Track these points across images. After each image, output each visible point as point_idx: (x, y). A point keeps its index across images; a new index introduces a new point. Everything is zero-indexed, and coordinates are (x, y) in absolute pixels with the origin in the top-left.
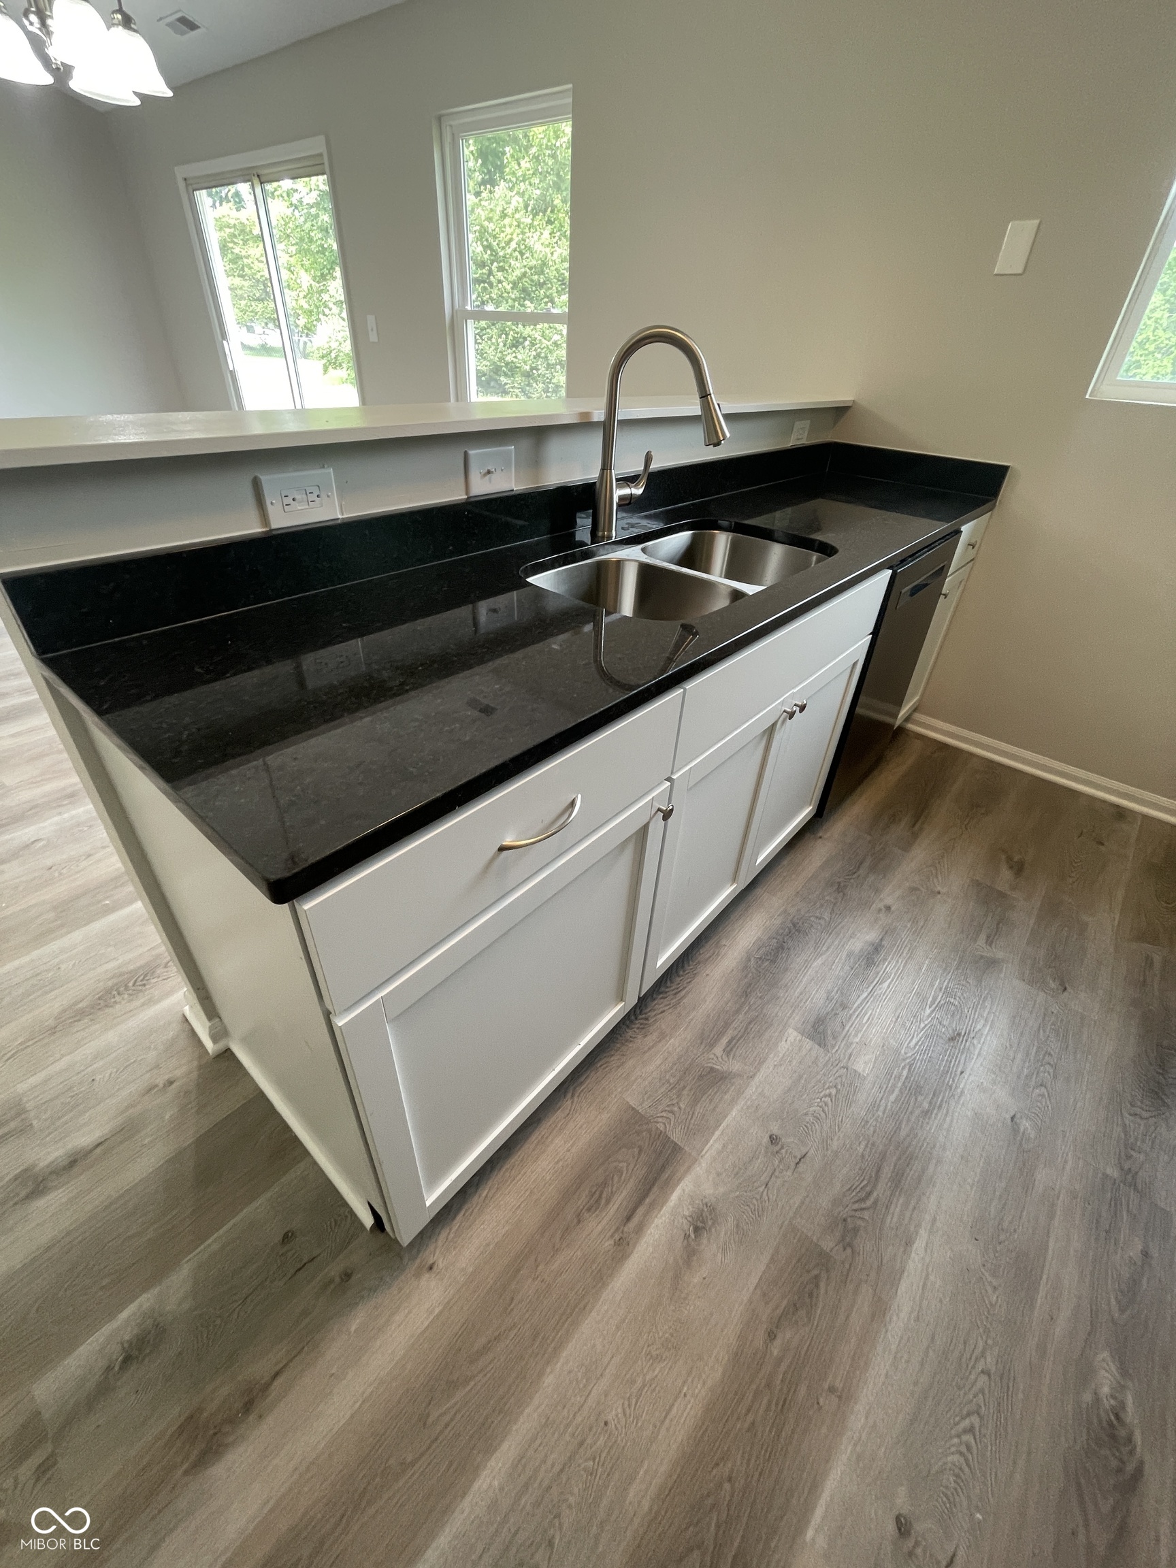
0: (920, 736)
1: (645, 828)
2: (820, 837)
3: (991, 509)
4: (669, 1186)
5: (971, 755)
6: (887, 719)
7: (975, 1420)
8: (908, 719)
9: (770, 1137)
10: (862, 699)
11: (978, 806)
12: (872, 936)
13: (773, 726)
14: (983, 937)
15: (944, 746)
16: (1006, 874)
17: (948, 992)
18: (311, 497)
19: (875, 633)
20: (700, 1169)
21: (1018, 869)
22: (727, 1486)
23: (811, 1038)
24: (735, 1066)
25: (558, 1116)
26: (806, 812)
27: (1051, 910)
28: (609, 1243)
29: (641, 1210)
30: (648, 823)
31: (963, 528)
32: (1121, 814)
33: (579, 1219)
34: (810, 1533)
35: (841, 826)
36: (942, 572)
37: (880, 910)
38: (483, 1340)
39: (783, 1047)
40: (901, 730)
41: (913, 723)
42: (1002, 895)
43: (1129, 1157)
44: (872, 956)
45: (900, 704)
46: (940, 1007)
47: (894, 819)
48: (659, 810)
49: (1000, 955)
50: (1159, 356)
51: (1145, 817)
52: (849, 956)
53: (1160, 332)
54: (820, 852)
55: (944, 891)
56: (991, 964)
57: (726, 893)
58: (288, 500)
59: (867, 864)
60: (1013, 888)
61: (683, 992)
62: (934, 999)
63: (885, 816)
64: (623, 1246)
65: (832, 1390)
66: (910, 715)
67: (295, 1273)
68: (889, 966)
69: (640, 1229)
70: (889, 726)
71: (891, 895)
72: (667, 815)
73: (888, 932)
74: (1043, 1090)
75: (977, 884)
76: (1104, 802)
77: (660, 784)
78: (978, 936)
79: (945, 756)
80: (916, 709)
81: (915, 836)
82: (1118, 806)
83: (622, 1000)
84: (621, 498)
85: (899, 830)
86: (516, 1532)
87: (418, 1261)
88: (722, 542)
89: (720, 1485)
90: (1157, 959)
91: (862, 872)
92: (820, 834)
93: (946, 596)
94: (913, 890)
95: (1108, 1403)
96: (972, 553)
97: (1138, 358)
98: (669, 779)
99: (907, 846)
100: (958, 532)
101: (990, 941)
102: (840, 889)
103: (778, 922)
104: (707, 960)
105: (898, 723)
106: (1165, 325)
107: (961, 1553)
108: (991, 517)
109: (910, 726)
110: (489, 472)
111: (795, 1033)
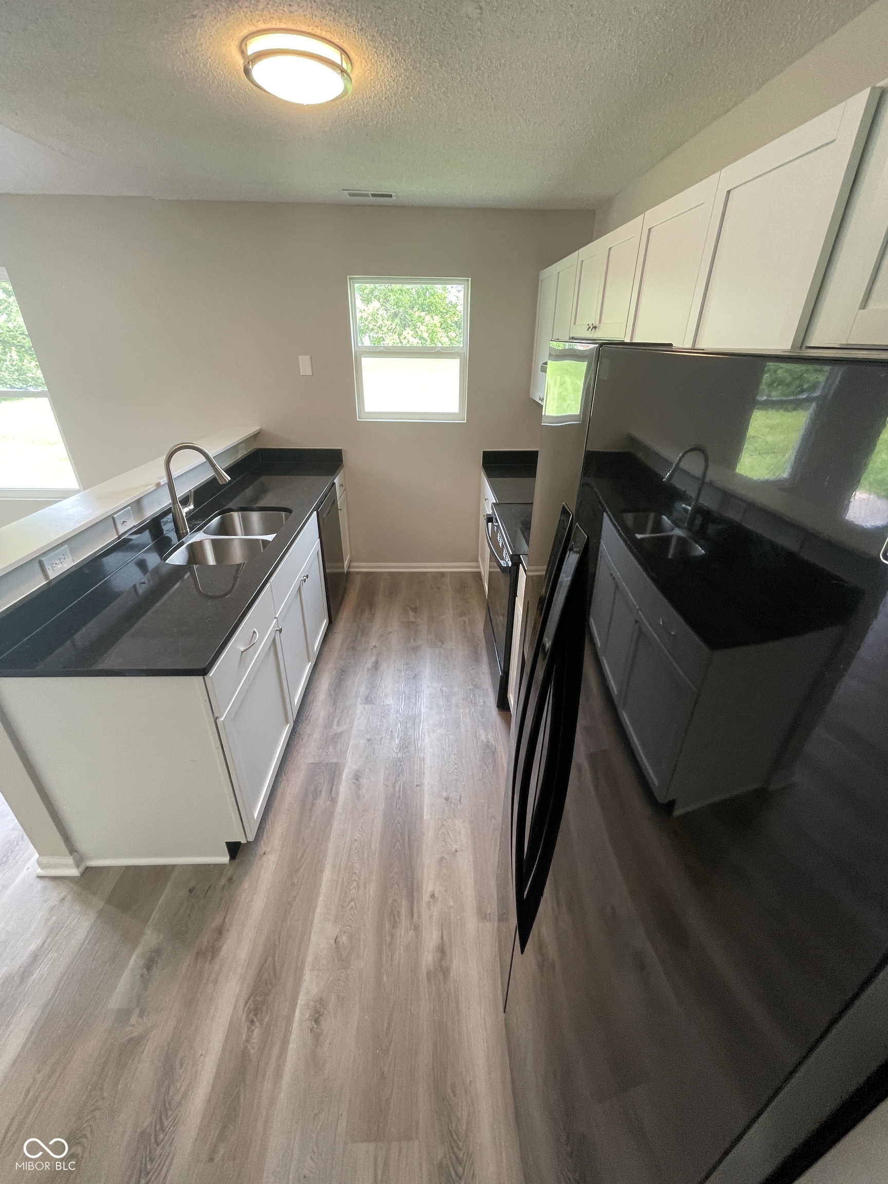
0: (358, 573)
1: (274, 639)
2: (336, 633)
3: (343, 467)
4: (340, 775)
5: (382, 573)
6: (340, 570)
7: (456, 766)
8: (349, 567)
9: (368, 740)
10: (326, 565)
11: (392, 593)
12: (373, 659)
13: (299, 588)
14: (412, 640)
15: (370, 573)
16: (411, 614)
17: (407, 664)
18: (62, 560)
19: (320, 537)
20: (349, 764)
21: (415, 610)
22: (399, 825)
23: (367, 703)
24: (343, 728)
25: (283, 783)
26: (325, 623)
27: (431, 619)
28: (329, 803)
29: (334, 788)
30: (275, 637)
31: (335, 481)
32: (442, 574)
33: (313, 804)
34: (425, 817)
35: (342, 625)
36: (335, 502)
37: (372, 649)
38: (300, 855)
39: (358, 712)
40: (348, 573)
41: (352, 568)
42: (413, 623)
43: (474, 681)
44: (376, 666)
45: (342, 561)
46: (406, 670)
47: (362, 612)
48: (276, 630)
49: (420, 643)
50: (390, 334)
51: (451, 573)
52: (368, 670)
53: (385, 321)
54: (338, 638)
55: (392, 631)
56: (416, 649)
57: (309, 667)
58: (54, 565)
59: (359, 636)
60: (416, 618)
61: (309, 718)
62: (404, 669)
63: (358, 612)
64: (334, 801)
65: (417, 786)
66: (350, 564)
67: (206, 894)
68: (384, 667)
69: (337, 793)
70: (343, 573)
71: (374, 642)
72: (280, 631)
73: (379, 655)
74: (447, 677)
75: (403, 622)
76: (435, 572)
77: (273, 621)
78: (410, 640)
79: (371, 578)
80: (350, 561)
81: (373, 615)
82: (440, 573)
83: (288, 723)
84: (186, 513)
85: (367, 614)
86: (343, 878)
87: (258, 856)
88: (236, 516)
89: (396, 826)
90: (467, 620)
91: (359, 638)
92: (334, 632)
93: (341, 510)
94: (381, 636)
95: (485, 740)
96: (343, 488)
97: (381, 335)
98: (276, 618)
99: (371, 619)
100: (334, 484)
101: (415, 640)
102: (354, 648)
103: (334, 672)
104: (313, 701)
105: (346, 570)
106: (387, 318)
107: (463, 795)
108: (344, 470)
109: (352, 570)
110: (124, 522)
111: (361, 705)
